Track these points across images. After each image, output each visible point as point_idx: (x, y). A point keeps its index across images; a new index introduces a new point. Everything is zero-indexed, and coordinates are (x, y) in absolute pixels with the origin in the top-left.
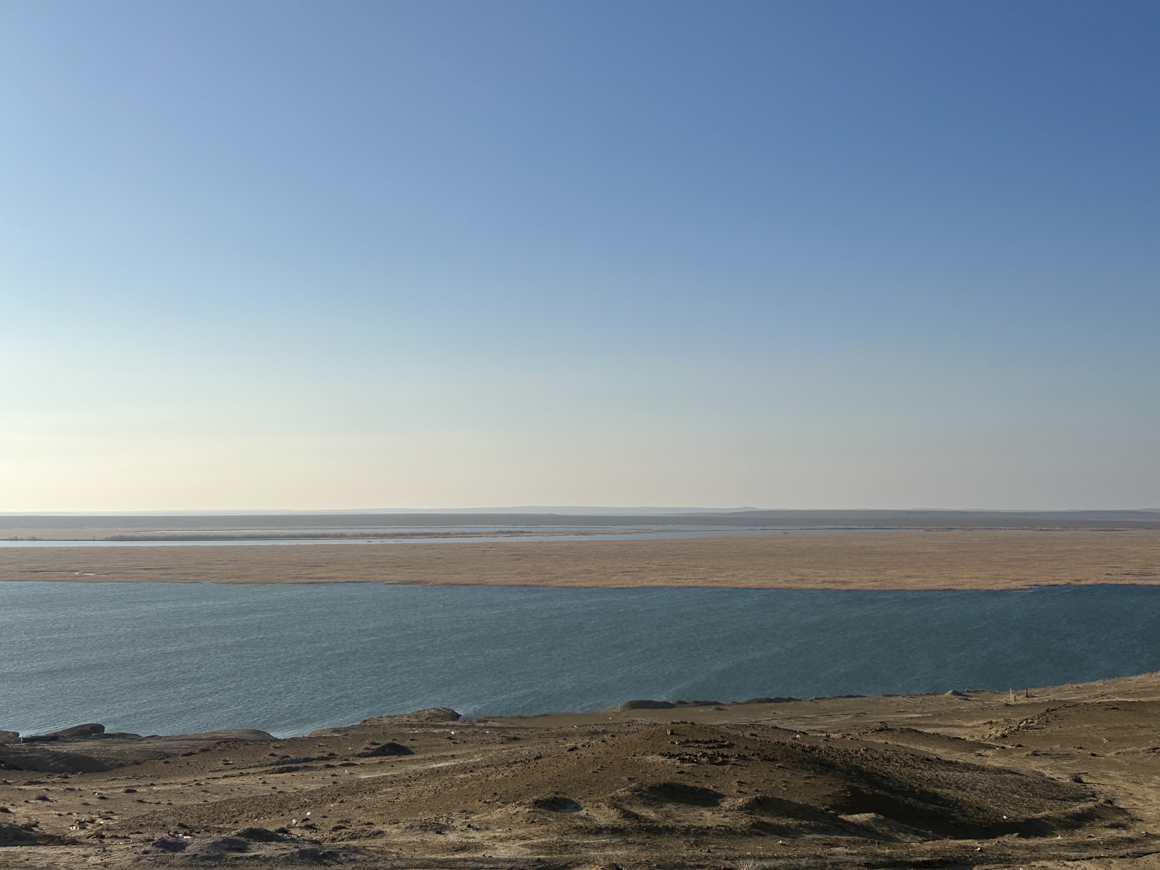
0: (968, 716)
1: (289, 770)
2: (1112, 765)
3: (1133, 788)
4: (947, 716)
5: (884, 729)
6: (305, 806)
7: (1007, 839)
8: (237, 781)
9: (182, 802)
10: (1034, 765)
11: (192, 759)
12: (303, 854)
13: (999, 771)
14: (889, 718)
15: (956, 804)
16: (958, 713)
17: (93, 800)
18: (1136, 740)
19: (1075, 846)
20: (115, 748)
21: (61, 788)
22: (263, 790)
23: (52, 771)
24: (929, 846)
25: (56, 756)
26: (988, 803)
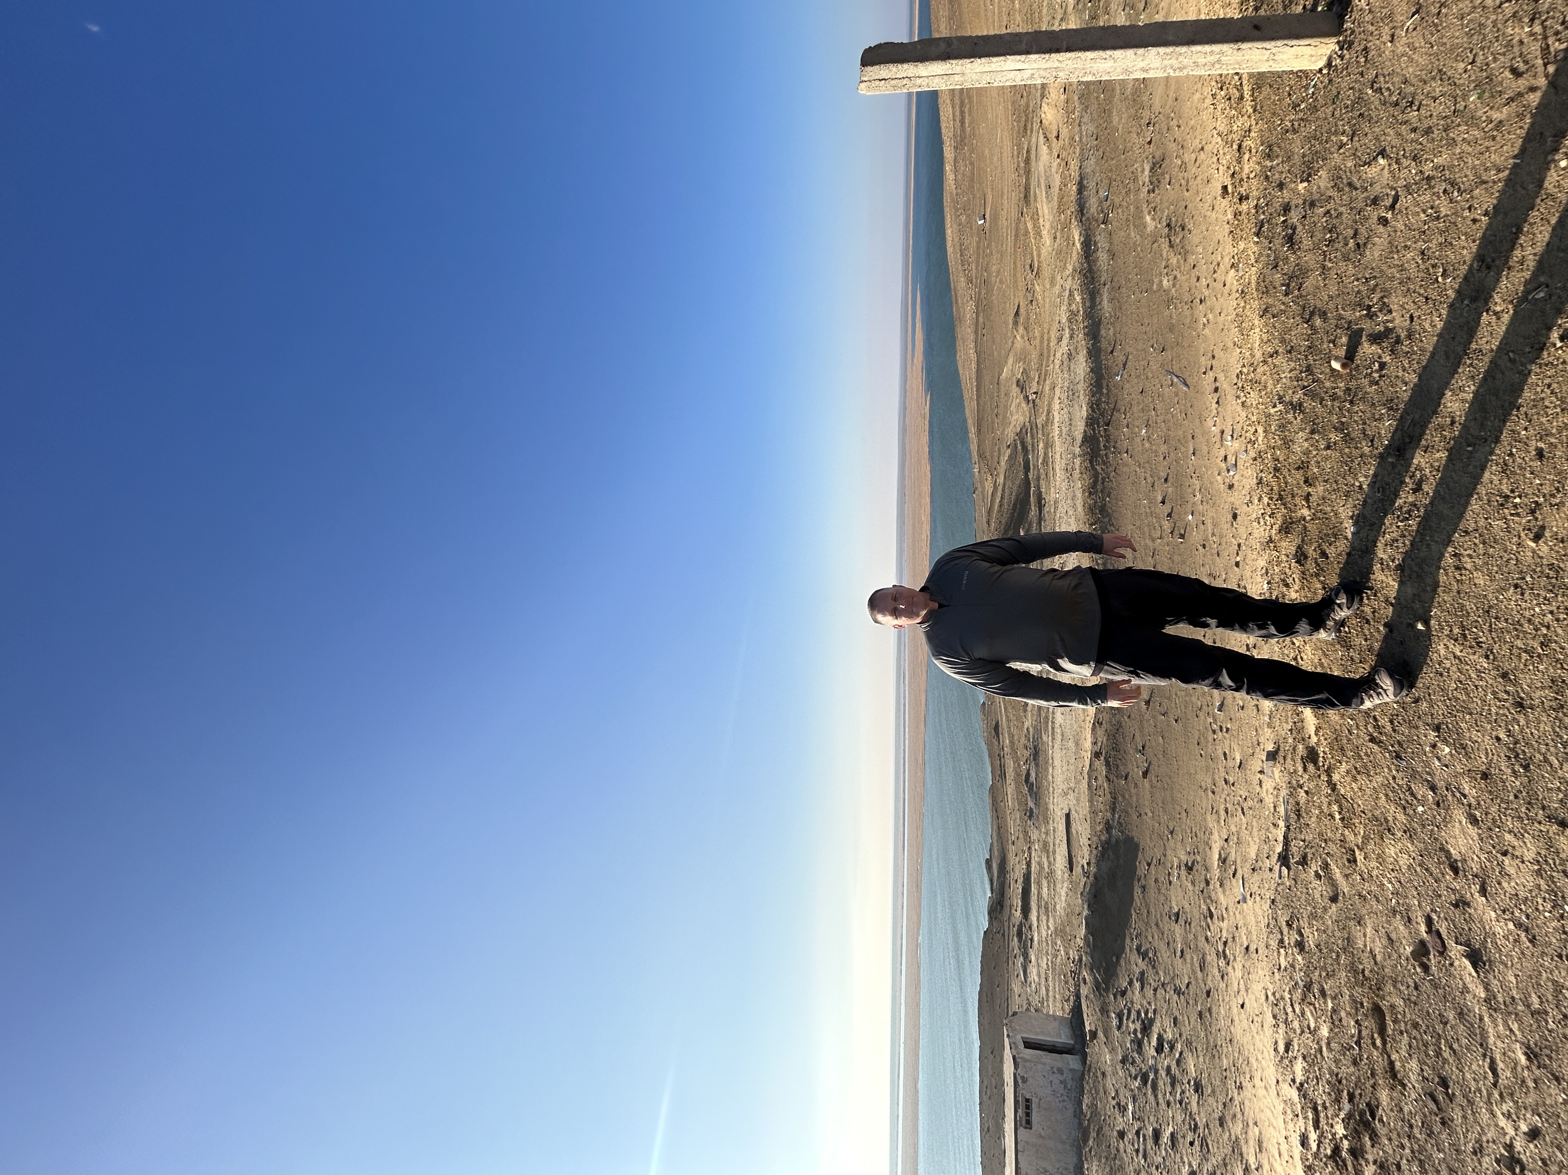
0: (984, 488)
1: (1005, 774)
2: (1003, 433)
3: (1012, 425)
4: (983, 496)
5: (988, 523)
6: (1019, 765)
7: (1030, 477)
8: (1009, 796)
9: (1018, 820)
10: (1003, 463)
11: (1000, 816)
12: (1034, 759)
13: (1005, 478)
14: (985, 520)
15: (1017, 496)
16: (983, 492)
17: (1017, 859)
18: (993, 422)
19: (1033, 451)
20: (996, 854)
21: (1012, 874)
22: (1013, 786)
23: (1005, 877)
24: (1033, 508)
25: (998, 877)
26: (1017, 483)
